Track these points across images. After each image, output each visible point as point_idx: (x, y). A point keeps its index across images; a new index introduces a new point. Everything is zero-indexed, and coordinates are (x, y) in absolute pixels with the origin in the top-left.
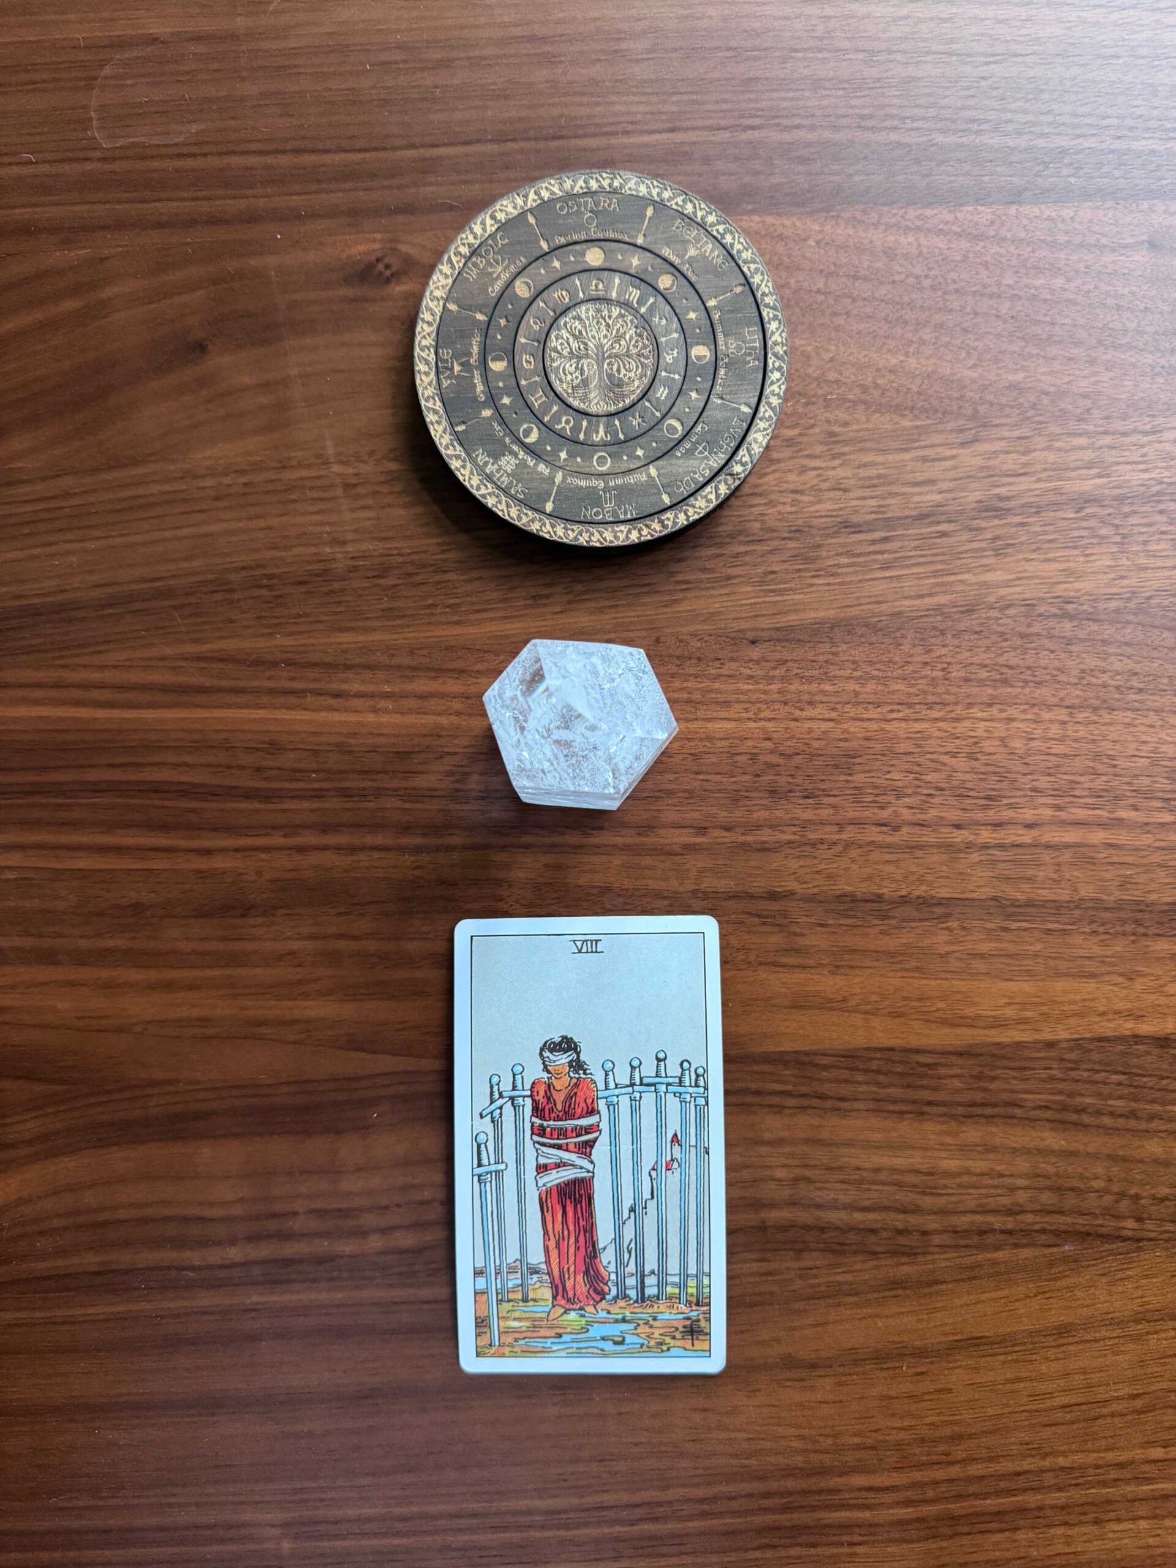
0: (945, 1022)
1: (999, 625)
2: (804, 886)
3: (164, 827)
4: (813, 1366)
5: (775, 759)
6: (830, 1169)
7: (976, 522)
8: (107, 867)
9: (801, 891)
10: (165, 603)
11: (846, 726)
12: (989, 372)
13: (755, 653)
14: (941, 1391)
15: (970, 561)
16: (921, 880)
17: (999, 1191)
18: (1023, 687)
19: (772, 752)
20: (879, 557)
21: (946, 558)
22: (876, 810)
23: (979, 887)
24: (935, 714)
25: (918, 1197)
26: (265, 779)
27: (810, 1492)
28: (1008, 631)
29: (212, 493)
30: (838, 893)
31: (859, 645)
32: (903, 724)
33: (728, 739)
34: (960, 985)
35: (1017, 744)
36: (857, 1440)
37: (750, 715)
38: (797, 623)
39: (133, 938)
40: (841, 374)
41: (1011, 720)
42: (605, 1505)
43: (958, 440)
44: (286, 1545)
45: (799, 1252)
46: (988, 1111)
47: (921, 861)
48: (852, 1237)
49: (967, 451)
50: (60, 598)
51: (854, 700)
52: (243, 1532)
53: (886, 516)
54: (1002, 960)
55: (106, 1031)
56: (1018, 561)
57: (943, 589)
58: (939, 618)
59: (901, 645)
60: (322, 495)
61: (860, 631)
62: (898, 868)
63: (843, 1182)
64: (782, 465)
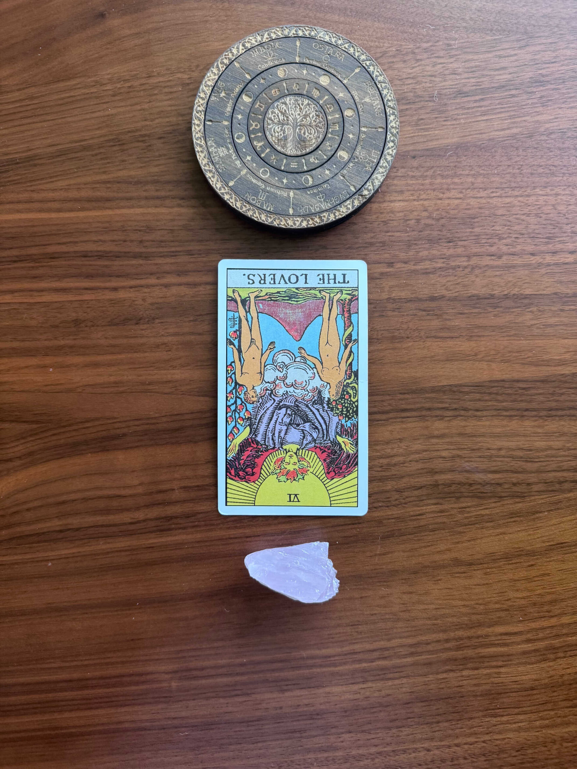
0: (531, 364)
1: (547, 143)
2: (449, 292)
3: (90, 276)
4: (471, 564)
5: (430, 222)
6: (474, 450)
7: (530, 89)
8: (60, 300)
9: (448, 295)
10: (88, 153)
11: (468, 201)
12: (532, 9)
13: (415, 163)
14: (544, 575)
15: (529, 109)
16: (514, 285)
17: (569, 458)
18: (563, 177)
19: (428, 217)
20: (480, 109)
21: (515, 108)
22: (488, 247)
23: (547, 287)
24: (516, 193)
25: (524, 463)
26: (144, 247)
27: (472, 637)
28: (552, 147)
29: (111, 93)
30: (469, 295)
31: (472, 157)
32: (500, 200)
33: (403, 212)
34: (540, 342)
35: (562, 208)
36: (497, 606)
37: (415, 197)
38: (437, 146)
39: (75, 339)
40: (451, 13)
41: (557, 195)
42: (356, 651)
43: (518, 46)
44: (174, 684)
45: (458, 498)
46: (560, 413)
47: (514, 275)
48: (488, 488)
49: (522, 51)
50: (29, 153)
51: (472, 187)
52: (149, 677)
53: (481, 87)
54: (562, 327)
55: (61, 392)
56: (554, 109)
57: (515, 125)
58: (515, 141)
59: (495, 156)
60: (172, 90)
61: (472, 149)
62: (503, 279)
63: (480, 457)
64: (423, 62)
